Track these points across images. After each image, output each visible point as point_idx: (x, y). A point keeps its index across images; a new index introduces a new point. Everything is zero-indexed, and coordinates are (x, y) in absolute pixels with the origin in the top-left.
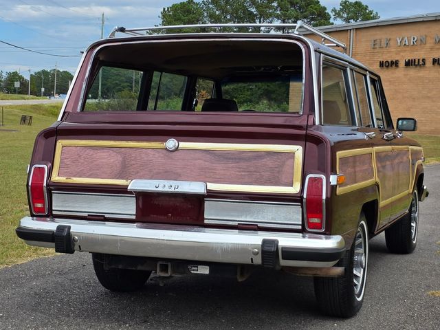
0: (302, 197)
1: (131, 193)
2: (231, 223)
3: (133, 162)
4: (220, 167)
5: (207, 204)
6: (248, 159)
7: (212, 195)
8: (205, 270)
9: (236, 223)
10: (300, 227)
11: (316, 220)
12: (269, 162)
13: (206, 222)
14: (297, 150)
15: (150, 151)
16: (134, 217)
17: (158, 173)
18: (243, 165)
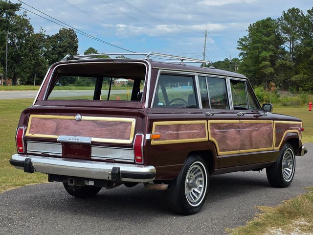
0: (133, 145)
1: (59, 142)
2: (103, 159)
3: (61, 126)
4: (99, 130)
5: (93, 149)
6: (112, 125)
7: (94, 144)
8: (92, 183)
9: (105, 159)
10: (133, 161)
11: (139, 158)
12: (120, 127)
13: (92, 158)
14: (133, 121)
15: (69, 121)
16: (61, 155)
17: (71, 132)
18: (109, 128)
